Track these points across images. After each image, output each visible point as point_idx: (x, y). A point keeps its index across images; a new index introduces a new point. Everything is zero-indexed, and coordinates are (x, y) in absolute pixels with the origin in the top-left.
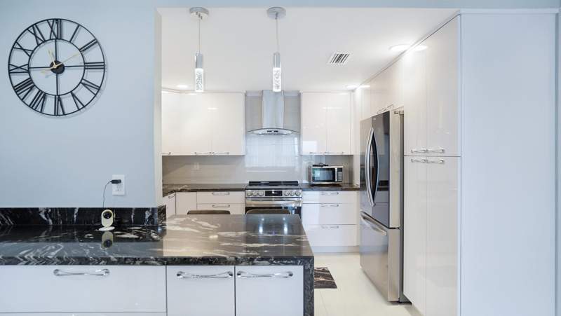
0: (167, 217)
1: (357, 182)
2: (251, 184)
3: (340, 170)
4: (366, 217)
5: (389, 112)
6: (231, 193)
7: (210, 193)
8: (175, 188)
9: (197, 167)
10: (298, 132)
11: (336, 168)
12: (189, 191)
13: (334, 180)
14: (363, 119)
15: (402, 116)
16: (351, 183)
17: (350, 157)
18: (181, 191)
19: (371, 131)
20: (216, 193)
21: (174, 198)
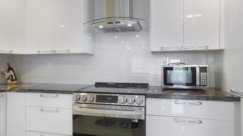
3: (203, 70)
6: (60, 95)
7: (38, 95)
11: (197, 66)
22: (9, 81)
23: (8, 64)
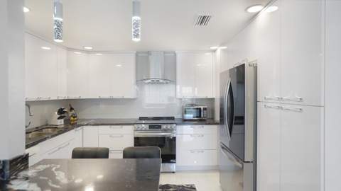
0: (30, 165)
1: (218, 118)
2: (141, 119)
3: (205, 109)
4: (224, 148)
5: (244, 65)
6: (124, 127)
7: (108, 127)
8: (82, 123)
9: (102, 107)
10: (174, 82)
11: (202, 107)
12: (93, 125)
13: (200, 116)
14: (223, 71)
15: (256, 68)
16: (213, 118)
17: (213, 100)
18: (87, 125)
19: (228, 81)
20: (113, 126)
21: (81, 131)
22: (72, 118)
23: (70, 105)
